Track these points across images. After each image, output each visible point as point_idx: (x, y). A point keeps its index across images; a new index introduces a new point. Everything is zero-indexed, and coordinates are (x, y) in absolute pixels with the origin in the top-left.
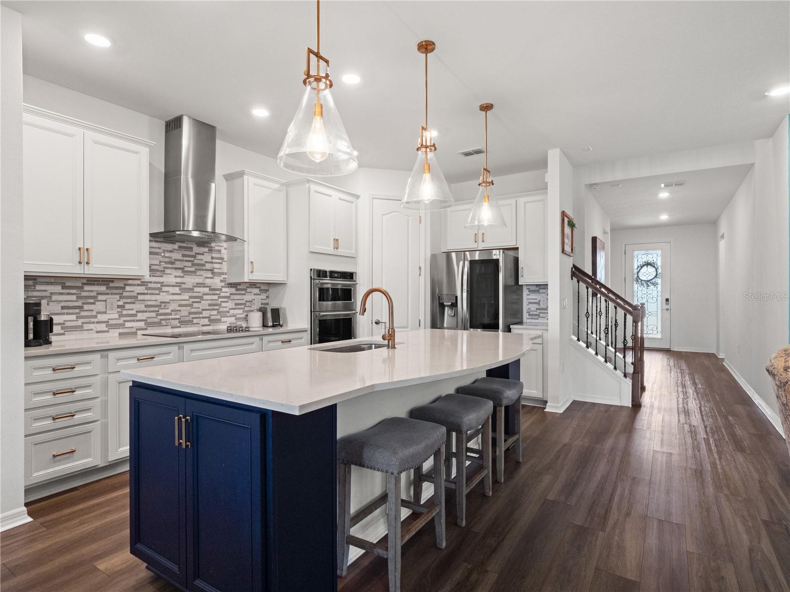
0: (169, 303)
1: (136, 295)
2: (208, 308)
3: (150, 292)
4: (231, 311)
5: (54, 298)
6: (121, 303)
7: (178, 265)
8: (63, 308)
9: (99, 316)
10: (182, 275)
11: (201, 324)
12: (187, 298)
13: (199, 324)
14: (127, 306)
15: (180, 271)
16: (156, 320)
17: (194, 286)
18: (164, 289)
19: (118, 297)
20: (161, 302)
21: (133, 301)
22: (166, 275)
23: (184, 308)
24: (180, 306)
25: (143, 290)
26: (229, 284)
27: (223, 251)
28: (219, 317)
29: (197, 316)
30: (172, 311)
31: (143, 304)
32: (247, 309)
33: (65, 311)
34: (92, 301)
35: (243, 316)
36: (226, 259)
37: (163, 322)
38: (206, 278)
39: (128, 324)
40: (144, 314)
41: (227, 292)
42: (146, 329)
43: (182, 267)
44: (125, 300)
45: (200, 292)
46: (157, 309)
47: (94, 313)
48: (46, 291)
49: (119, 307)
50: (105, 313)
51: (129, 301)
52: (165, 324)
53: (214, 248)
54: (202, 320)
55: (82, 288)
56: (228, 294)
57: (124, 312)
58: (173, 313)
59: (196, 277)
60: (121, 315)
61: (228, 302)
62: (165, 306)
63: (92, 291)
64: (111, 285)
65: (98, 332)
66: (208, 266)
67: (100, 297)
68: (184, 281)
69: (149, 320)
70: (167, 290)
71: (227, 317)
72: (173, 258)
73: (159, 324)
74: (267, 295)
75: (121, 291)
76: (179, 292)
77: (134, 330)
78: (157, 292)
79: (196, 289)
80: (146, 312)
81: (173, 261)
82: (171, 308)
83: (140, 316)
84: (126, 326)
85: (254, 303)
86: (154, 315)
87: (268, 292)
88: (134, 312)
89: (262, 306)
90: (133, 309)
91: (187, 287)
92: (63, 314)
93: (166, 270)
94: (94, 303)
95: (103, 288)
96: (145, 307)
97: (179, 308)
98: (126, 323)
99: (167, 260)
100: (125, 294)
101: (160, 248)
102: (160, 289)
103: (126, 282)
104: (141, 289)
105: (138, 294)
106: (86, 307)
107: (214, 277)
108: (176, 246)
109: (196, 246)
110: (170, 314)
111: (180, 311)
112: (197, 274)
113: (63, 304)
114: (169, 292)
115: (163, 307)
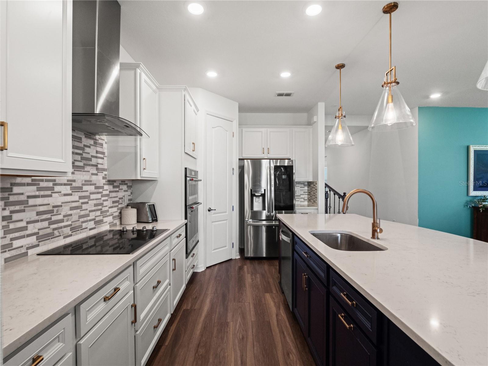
0: (61, 206)
1: (26, 199)
2: (94, 208)
3: (42, 193)
4: (110, 209)
6: (7, 213)
11: (89, 228)
12: (77, 199)
13: (87, 228)
14: (15, 217)
16: (49, 231)
17: (83, 185)
18: (57, 188)
19: (2, 203)
20: (54, 207)
21: (23, 208)
23: (75, 211)
24: (72, 209)
25: (35, 191)
26: (109, 181)
27: (105, 146)
28: (101, 218)
29: (85, 219)
30: (64, 216)
31: (33, 210)
32: (120, 206)
35: (117, 214)
36: (106, 154)
37: (56, 232)
38: (93, 174)
39: (16, 244)
40: (36, 224)
41: (107, 190)
42: (38, 245)
44: (12, 208)
45: (87, 191)
49: (4, 218)
51: (17, 208)
53: (98, 140)
54: (89, 223)
56: (107, 192)
57: (12, 226)
58: (65, 219)
59: (84, 173)
60: (7, 232)
61: (107, 200)
62: (57, 211)
66: (94, 161)
68: (74, 179)
69: (41, 233)
70: (59, 191)
71: (107, 216)
74: (131, 192)
75: (6, 195)
76: (70, 192)
77: (23, 250)
78: (49, 193)
79: (85, 188)
80: (37, 221)
82: (63, 213)
83: (32, 229)
84: (14, 246)
85: (124, 200)
86: (46, 224)
87: (132, 189)
88: (23, 224)
89: (129, 202)
90: (22, 220)
91: (77, 185)
96: (37, 215)
97: (70, 212)
98: (14, 242)
100: (12, 198)
102: (52, 189)
104: (31, 190)
105: (29, 197)
107: (98, 173)
109: (84, 137)
110: (62, 221)
111: (71, 215)
112: (86, 169)
114: (61, 192)
115: (55, 213)
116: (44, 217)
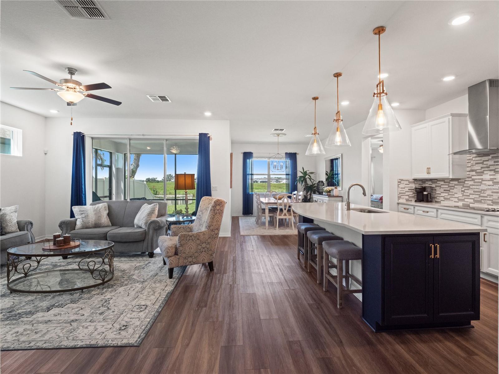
0: (486, 190)
1: (469, 186)
3: (476, 184)
5: (442, 186)
6: (463, 189)
7: (492, 168)
8: (444, 190)
9: (455, 194)
10: (494, 174)
14: (466, 191)
15: (493, 172)
16: (479, 199)
18: (483, 182)
19: (462, 186)
20: (481, 190)
22: (484, 175)
23: (495, 194)
24: (492, 192)
25: (473, 183)
30: (487, 195)
31: (472, 190)
33: (445, 192)
34: (453, 188)
37: (483, 201)
39: (466, 200)
40: (473, 195)
42: (474, 204)
43: (494, 169)
44: (465, 188)
46: (479, 193)
47: (453, 193)
48: (439, 184)
49: (462, 191)
50: (457, 193)
51: (466, 188)
52: (484, 202)
55: (450, 182)
57: (465, 194)
58: (488, 196)
60: (463, 195)
63: (453, 184)
64: (460, 181)
65: (455, 202)
67: (456, 187)
68: (495, 178)
69: (475, 199)
70: (484, 183)
72: (489, 164)
73: (480, 202)
75: (463, 184)
76: (492, 184)
77: (469, 203)
78: (479, 184)
80: (474, 194)
81: (488, 166)
82: (487, 193)
83: (471, 196)
86: (478, 196)
88: (468, 194)
90: (468, 193)
91: (497, 181)
92: (444, 193)
93: (484, 172)
94: (453, 189)
95: (456, 183)
96: (474, 192)
97: (492, 194)
99: (485, 166)
100: (465, 185)
101: (481, 160)
102: (481, 182)
103: (465, 179)
106: (451, 190)
108: (490, 157)
110: (487, 197)
111: (493, 195)
113: (444, 189)
114: (486, 184)
115: (482, 192)
116: (477, 193)
